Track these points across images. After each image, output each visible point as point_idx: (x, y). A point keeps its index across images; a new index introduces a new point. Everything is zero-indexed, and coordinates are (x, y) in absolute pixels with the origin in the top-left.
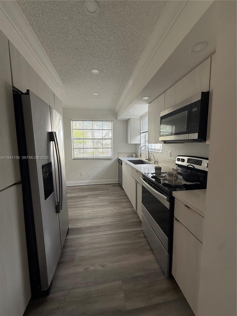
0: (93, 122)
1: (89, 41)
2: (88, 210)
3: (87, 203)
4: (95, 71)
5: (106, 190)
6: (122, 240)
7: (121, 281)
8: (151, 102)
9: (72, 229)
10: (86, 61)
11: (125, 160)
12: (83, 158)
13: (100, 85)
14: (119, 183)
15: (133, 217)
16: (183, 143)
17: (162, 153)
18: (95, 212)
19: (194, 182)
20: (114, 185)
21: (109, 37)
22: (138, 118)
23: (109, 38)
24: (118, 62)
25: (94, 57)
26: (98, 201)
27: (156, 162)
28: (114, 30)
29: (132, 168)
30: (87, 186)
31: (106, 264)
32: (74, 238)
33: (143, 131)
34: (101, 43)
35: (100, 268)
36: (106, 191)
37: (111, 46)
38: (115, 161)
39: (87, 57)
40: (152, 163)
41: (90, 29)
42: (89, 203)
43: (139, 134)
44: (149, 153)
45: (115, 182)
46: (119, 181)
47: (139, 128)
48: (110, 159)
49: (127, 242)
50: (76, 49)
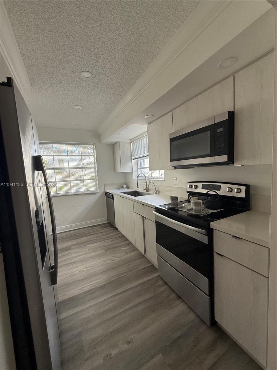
0: (68, 145)
1: (90, 29)
2: (79, 267)
3: (74, 257)
4: (86, 75)
5: (93, 234)
6: (140, 296)
7: (160, 354)
8: (151, 123)
9: (64, 302)
10: (78, 58)
11: (116, 192)
12: (56, 195)
13: (88, 96)
14: (109, 223)
15: (142, 262)
16: (192, 168)
17: (164, 180)
18: (90, 268)
19: (218, 209)
20: (103, 226)
21: (119, 30)
22: (127, 141)
23: (119, 32)
24: (120, 67)
25: (91, 53)
26: (89, 250)
27: (157, 191)
28: (129, 21)
29: (134, 201)
30: (66, 234)
31: (132, 336)
32: (71, 315)
33: (135, 157)
34: (107, 36)
35: (126, 347)
36: (94, 236)
37: (119, 43)
38: (102, 195)
39: (80, 52)
40: (153, 194)
41: (97, 10)
42: (77, 256)
43: (130, 160)
44: (146, 182)
45: (103, 222)
46: (108, 220)
47: (130, 154)
48: (94, 194)
49: (148, 296)
50: (67, 36)
